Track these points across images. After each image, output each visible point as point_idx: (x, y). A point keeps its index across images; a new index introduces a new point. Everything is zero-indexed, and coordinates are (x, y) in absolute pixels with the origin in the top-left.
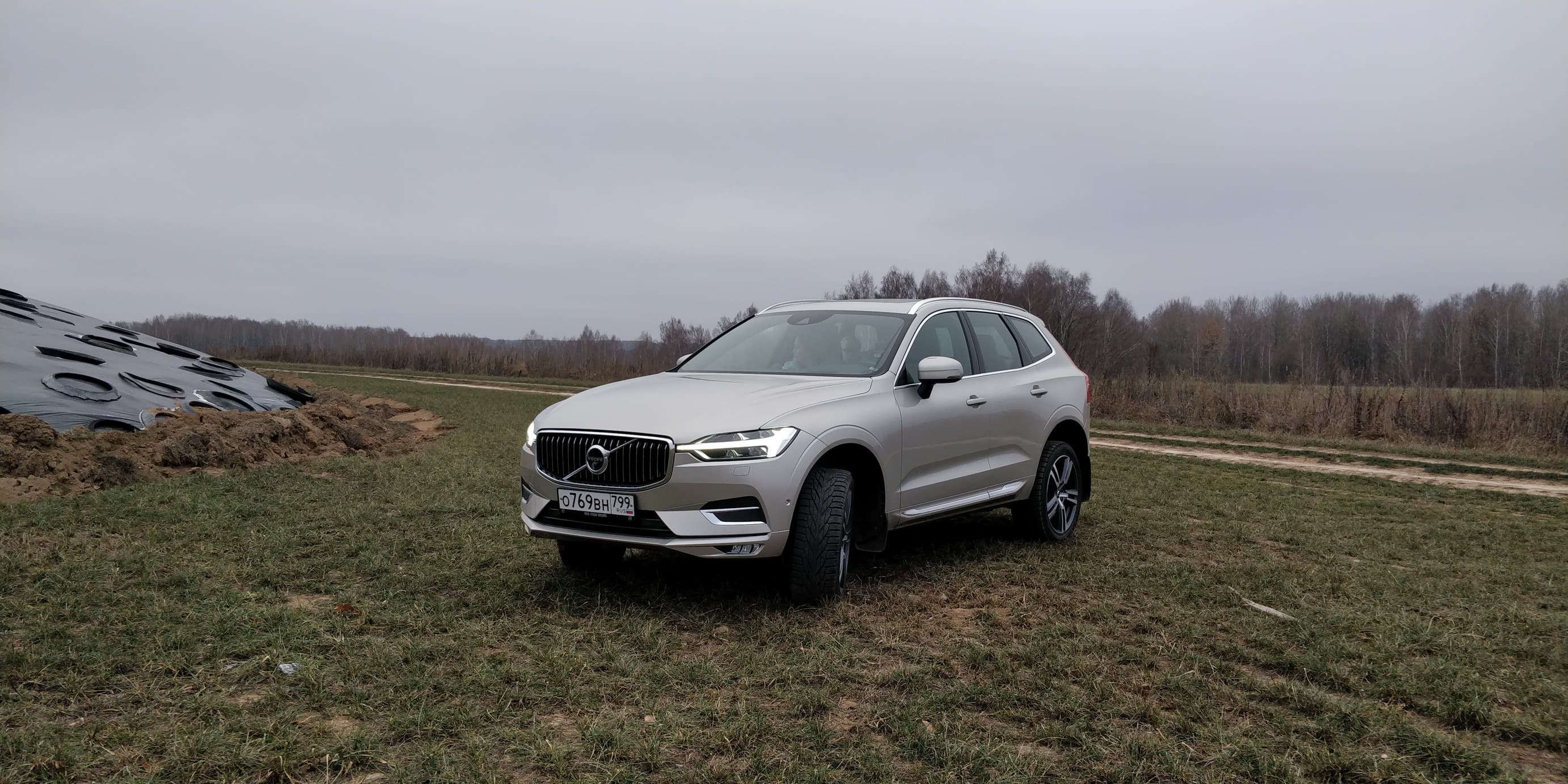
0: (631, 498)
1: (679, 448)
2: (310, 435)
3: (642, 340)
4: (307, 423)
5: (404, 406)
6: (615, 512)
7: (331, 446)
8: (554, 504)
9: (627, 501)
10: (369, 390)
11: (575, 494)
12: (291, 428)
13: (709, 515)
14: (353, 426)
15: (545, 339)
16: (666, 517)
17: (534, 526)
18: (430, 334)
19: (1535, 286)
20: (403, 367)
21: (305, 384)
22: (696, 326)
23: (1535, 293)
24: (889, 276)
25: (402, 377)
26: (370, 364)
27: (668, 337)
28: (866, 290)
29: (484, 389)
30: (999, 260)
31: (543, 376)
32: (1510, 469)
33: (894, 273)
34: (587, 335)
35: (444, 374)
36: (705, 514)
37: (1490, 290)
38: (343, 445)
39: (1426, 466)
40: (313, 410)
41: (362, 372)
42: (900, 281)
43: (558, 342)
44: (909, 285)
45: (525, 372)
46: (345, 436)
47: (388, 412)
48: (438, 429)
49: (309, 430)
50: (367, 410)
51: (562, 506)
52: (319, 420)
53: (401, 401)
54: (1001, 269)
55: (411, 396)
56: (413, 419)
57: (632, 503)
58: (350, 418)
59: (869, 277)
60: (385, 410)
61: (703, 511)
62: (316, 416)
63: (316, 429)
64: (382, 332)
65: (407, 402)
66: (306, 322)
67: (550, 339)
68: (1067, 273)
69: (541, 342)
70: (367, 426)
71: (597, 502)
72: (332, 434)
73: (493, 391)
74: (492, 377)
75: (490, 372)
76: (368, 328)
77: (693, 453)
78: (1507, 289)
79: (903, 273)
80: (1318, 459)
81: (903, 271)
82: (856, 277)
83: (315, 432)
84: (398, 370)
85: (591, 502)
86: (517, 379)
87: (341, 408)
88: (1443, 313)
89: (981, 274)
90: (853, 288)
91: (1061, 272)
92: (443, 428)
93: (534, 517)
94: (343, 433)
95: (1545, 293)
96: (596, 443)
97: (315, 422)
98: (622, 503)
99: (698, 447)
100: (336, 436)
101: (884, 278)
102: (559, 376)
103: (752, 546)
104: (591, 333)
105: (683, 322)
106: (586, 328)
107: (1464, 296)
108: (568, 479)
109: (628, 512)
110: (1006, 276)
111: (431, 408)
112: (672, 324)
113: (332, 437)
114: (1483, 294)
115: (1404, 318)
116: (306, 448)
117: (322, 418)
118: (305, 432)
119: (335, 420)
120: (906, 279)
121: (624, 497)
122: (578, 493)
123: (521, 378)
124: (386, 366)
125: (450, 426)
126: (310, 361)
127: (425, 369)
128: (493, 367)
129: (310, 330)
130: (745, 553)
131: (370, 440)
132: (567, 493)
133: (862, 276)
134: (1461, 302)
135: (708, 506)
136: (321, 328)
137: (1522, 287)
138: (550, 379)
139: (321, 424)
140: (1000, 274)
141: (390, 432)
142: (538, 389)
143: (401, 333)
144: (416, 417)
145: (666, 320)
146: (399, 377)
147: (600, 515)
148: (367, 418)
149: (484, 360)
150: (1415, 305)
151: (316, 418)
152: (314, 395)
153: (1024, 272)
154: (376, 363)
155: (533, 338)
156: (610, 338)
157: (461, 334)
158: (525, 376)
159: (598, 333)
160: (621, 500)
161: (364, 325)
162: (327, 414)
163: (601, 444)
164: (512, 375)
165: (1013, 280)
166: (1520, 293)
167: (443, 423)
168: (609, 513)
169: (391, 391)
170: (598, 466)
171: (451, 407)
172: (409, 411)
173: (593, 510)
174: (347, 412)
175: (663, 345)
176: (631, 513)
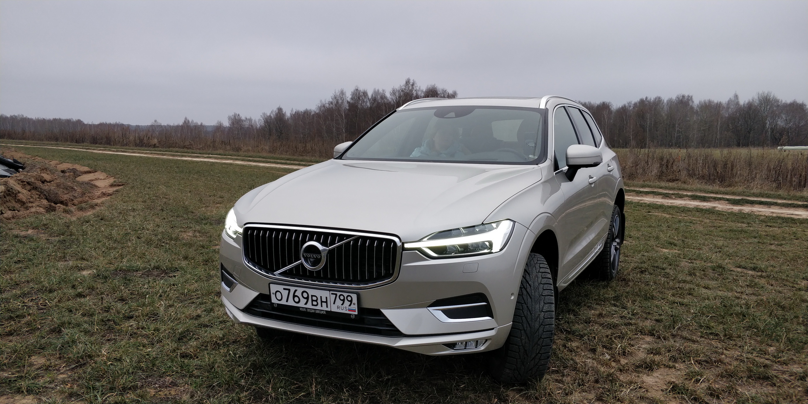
0: (354, 297)
1: (406, 246)
2: (20, 196)
3: (218, 125)
4: (18, 187)
5: (86, 169)
6: (334, 309)
7: (37, 203)
8: (264, 297)
9: (349, 299)
10: (62, 157)
11: (289, 290)
12: (5, 192)
13: (438, 313)
14: (52, 188)
15: (162, 124)
16: (390, 314)
17: (243, 318)
18: (97, 122)
19: (665, 98)
20: (83, 142)
21: (19, 156)
22: (248, 117)
23: (665, 101)
24: (354, 91)
25: (82, 148)
26: (62, 140)
27: (233, 123)
28: (342, 99)
29: (135, 156)
30: (411, 83)
31: (169, 147)
32: (779, 201)
33: (357, 90)
34: (186, 122)
35: (108, 146)
36: (433, 312)
37: (645, 99)
38: (45, 202)
39: (728, 200)
40: (22, 177)
41: (57, 145)
42: (361, 94)
43: (170, 126)
44: (365, 97)
45: (157, 145)
46: (47, 194)
47: (76, 173)
48: (112, 186)
49: (19, 192)
50: (62, 174)
51: (274, 300)
52: (27, 185)
53: (84, 166)
54: (413, 88)
55: (91, 162)
56: (93, 178)
57: (355, 300)
58: (50, 182)
59: (344, 91)
60: (74, 172)
61: (430, 308)
62: (24, 182)
63: (24, 191)
64: (68, 121)
65: (88, 166)
66: (23, 115)
67: (166, 125)
68: (446, 91)
69: (160, 126)
70: (62, 186)
71: (314, 298)
72: (37, 194)
73: (141, 157)
74: (138, 148)
75: (136, 145)
76: (60, 119)
77: (420, 250)
78: (652, 99)
79: (362, 90)
80: (661, 196)
81: (362, 88)
82: (337, 91)
83: (24, 194)
84: (80, 144)
85: (307, 298)
86: (154, 149)
87: (43, 175)
88: (623, 110)
89: (402, 91)
90: (335, 98)
91: (443, 90)
92: (115, 185)
93: (242, 307)
94: (45, 193)
95: (670, 101)
96: (311, 239)
97: (24, 186)
98: (343, 300)
99: (425, 245)
100: (40, 195)
101: (352, 92)
102: (179, 147)
103: (477, 342)
104: (188, 121)
105: (241, 115)
106: (186, 118)
107: (633, 103)
108: (280, 274)
109: (350, 310)
110: (415, 92)
111: (105, 171)
112: (235, 116)
113: (37, 196)
114: (642, 102)
115: (605, 113)
116: (17, 206)
117: (28, 183)
118: (16, 194)
119: (39, 184)
120: (364, 93)
121: (346, 295)
122: (293, 289)
123: (156, 149)
124: (72, 141)
125: (120, 184)
126: (24, 139)
127: (96, 143)
128: (138, 142)
129: (25, 121)
130: (472, 349)
131: (65, 197)
132: (280, 288)
133: (340, 91)
134: (632, 106)
135: (436, 304)
136: (32, 119)
137: (659, 98)
138: (174, 149)
139: (28, 187)
140: (412, 91)
141: (79, 190)
142: (168, 155)
143: (79, 122)
144: (96, 177)
145: (231, 114)
146: (81, 148)
147: (318, 312)
148: (63, 180)
149: (132, 138)
150: (610, 107)
151: (24, 183)
152: (24, 165)
153: (424, 90)
154: (66, 140)
155: (156, 124)
156: (199, 124)
157: (114, 122)
158: (158, 147)
159: (193, 121)
160: (342, 298)
161: (57, 117)
162: (33, 180)
163: (318, 240)
164: (149, 147)
165: (419, 94)
166: (658, 102)
167: (115, 182)
168: (329, 309)
169: (77, 158)
170: (315, 263)
171: (118, 169)
172: (90, 172)
173: (309, 306)
174: (47, 177)
175: (230, 129)
176: (355, 311)
